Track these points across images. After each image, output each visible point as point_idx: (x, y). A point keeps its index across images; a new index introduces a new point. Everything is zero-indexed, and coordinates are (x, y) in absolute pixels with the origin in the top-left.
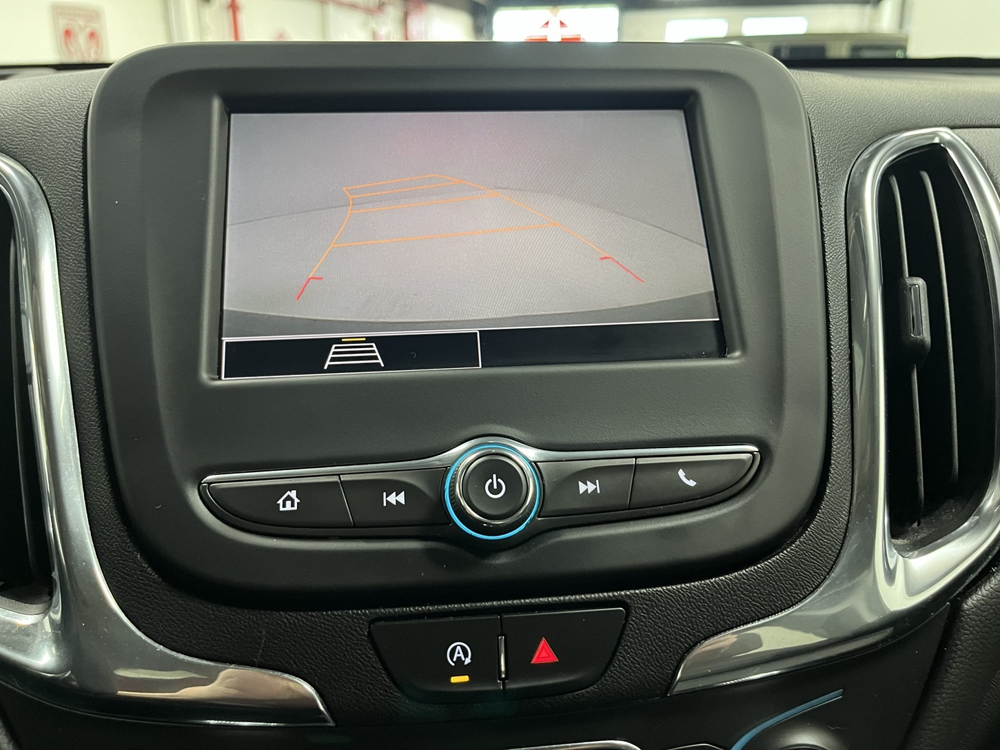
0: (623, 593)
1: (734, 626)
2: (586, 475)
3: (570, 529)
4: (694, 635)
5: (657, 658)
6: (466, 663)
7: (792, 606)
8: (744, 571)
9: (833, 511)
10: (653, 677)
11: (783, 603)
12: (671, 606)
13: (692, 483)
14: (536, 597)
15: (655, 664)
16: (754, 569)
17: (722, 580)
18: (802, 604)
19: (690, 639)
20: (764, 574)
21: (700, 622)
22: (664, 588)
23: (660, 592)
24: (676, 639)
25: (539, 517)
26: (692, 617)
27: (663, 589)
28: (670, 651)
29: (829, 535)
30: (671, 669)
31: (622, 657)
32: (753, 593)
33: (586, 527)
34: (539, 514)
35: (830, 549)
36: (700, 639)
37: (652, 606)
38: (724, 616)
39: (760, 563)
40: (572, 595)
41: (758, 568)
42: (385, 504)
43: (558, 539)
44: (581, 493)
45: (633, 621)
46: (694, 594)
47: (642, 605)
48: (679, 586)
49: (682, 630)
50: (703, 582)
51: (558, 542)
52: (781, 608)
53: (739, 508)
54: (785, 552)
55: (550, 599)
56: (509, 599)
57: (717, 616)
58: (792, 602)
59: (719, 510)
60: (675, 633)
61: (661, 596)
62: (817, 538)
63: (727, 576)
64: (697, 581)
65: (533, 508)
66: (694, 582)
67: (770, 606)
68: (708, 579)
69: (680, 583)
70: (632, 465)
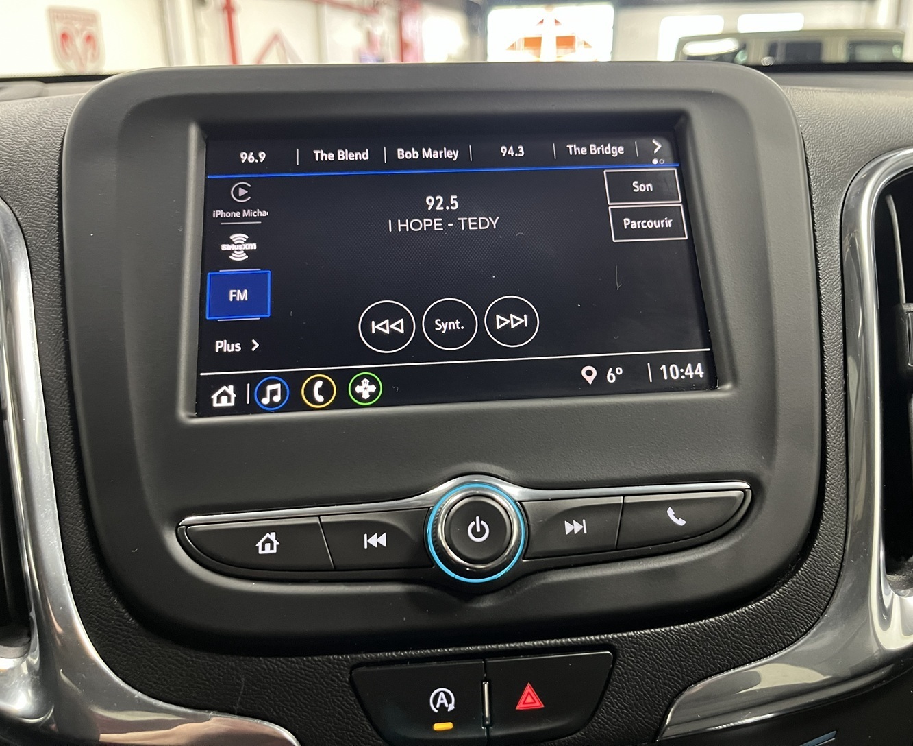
0: (610, 636)
1: (725, 669)
2: (574, 514)
3: (556, 571)
4: (683, 679)
5: (645, 703)
6: (449, 710)
7: (785, 648)
8: (735, 613)
9: (827, 549)
10: (641, 722)
11: (775, 645)
12: (660, 649)
13: (681, 522)
14: (521, 641)
15: (644, 709)
16: (745, 610)
17: (712, 622)
18: (794, 646)
19: (679, 683)
20: (756, 616)
21: (690, 666)
22: (653, 630)
23: (649, 634)
24: (665, 683)
25: (524, 559)
26: (681, 661)
27: (652, 632)
28: (659, 696)
29: (822, 575)
30: (660, 715)
31: (609, 702)
32: (744, 635)
33: (573, 569)
34: (523, 556)
35: (824, 589)
36: (690, 683)
37: (640, 650)
38: (714, 659)
39: (751, 604)
40: (558, 638)
41: (750, 609)
42: (366, 547)
43: (543, 582)
44: (567, 533)
45: (620, 665)
46: (683, 636)
47: (629, 648)
48: (668, 629)
49: (671, 674)
50: (692, 624)
51: (543, 584)
52: (773, 650)
53: (730, 547)
54: (777, 592)
55: (535, 643)
56: (494, 644)
57: (707, 659)
58: (784, 644)
59: (709, 550)
60: (664, 678)
61: (650, 639)
62: (810, 577)
63: (717, 618)
64: (687, 623)
65: (517, 550)
66: (683, 623)
67: (761, 648)
68: (698, 621)
69: (669, 626)
70: (619, 504)
